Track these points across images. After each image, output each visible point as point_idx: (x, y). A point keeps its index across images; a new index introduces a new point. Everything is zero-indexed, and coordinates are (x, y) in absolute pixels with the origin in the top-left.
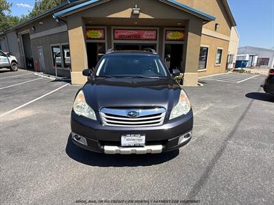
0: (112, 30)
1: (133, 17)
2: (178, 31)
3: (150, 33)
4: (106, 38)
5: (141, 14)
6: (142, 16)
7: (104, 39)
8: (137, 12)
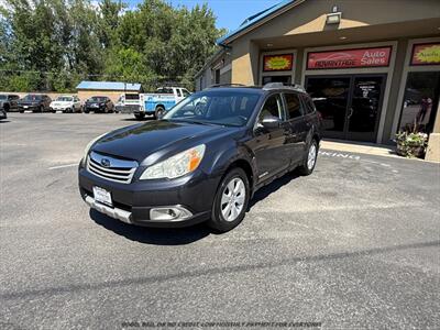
0: (306, 54)
1: (329, 28)
3: (377, 53)
4: (294, 68)
5: (342, 20)
6: (346, 24)
7: (291, 70)
8: (336, 19)
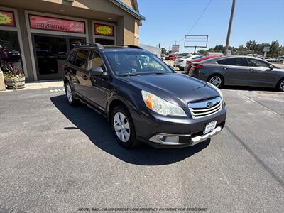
0: (27, 16)
1: (65, 4)
2: (107, 26)
4: (18, 25)
5: (75, 1)
7: (15, 26)
